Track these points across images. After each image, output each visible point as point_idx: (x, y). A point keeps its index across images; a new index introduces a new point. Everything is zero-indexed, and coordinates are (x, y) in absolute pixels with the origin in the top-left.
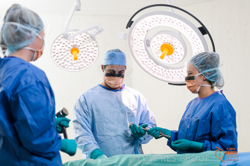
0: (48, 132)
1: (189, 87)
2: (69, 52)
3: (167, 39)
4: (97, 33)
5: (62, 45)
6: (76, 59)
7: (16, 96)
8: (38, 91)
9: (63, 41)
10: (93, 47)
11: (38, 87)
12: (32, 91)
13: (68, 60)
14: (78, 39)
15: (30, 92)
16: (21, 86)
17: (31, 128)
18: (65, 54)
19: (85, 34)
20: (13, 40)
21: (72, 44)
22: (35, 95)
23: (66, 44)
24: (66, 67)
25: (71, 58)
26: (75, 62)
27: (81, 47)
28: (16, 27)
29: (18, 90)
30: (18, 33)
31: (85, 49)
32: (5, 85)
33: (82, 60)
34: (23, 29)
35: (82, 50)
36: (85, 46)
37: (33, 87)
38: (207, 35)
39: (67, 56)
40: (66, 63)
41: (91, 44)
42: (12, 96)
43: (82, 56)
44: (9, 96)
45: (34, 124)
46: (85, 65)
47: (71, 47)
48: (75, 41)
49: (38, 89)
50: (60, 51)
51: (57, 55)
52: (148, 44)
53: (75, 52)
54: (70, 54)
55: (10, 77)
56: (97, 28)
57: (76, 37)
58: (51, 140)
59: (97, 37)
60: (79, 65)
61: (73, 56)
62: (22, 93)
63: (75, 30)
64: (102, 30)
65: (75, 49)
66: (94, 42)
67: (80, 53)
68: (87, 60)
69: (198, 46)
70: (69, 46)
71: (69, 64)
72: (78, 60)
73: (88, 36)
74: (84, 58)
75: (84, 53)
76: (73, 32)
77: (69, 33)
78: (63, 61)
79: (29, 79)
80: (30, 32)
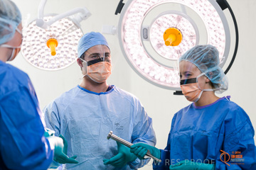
2: (45, 44)
4: (82, 19)
5: (35, 34)
6: (53, 54)
9: (37, 29)
10: (77, 38)
13: (42, 55)
14: (57, 28)
18: (39, 47)
19: (67, 20)
21: (48, 33)
23: (41, 33)
24: (41, 64)
25: (47, 53)
26: (52, 57)
27: (61, 37)
31: (67, 41)
33: (62, 55)
35: (61, 42)
36: (66, 36)
38: (227, 9)
39: (42, 50)
40: (40, 60)
41: (74, 33)
43: (62, 49)
46: (67, 62)
47: (48, 38)
48: (53, 29)
50: (32, 43)
51: (28, 49)
53: (52, 45)
54: (46, 47)
56: (82, 11)
57: (54, 25)
59: (83, 24)
60: (58, 61)
61: (50, 49)
63: (53, 15)
64: (89, 14)
65: (52, 41)
66: (79, 30)
67: (59, 45)
68: (69, 55)
70: (44, 36)
71: (45, 61)
72: (56, 56)
73: (71, 22)
74: (65, 53)
75: (65, 45)
76: (50, 17)
77: (45, 18)
78: (35, 57)
79: (10, 84)
80: (8, 25)
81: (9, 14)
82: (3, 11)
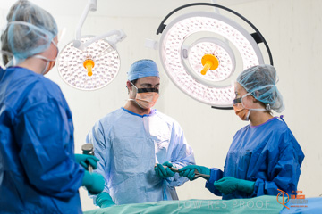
0: (64, 163)
1: (237, 113)
2: (81, 65)
3: (210, 48)
4: (118, 41)
5: (72, 55)
6: (90, 74)
7: (21, 117)
8: (50, 111)
9: (74, 50)
10: (113, 59)
11: (51, 106)
12: (42, 111)
13: (79, 75)
14: (93, 48)
15: (39, 113)
16: (27, 103)
17: (40, 159)
18: (76, 68)
19: (103, 42)
20: (23, 45)
21: (85, 54)
22: (46, 117)
23: (78, 54)
24: (78, 84)
25: (84, 73)
26: (89, 78)
27: (97, 58)
28: (28, 28)
29: (24, 110)
30: (31, 36)
31: (103, 62)
32: (8, 103)
33: (98, 76)
34: (36, 31)
35: (98, 62)
36: (102, 57)
37: (43, 106)
38: (263, 44)
39: (79, 71)
40: (77, 80)
41: (110, 54)
42: (16, 116)
43: (99, 70)
44: (12, 116)
45: (44, 153)
46: (103, 82)
47: (84, 59)
48: (89, 50)
49: (50, 108)
51: (65, 69)
52: (185, 54)
53: (89, 65)
54: (83, 68)
55: (15, 92)
56: (118, 33)
57: (91, 46)
58: (67, 173)
59: (119, 45)
60: (94, 82)
61: (86, 70)
62: (29, 114)
63: (90, 37)
64: (125, 36)
65: (89, 62)
66: (114, 52)
67: (96, 66)
68: (105, 76)
69: (251, 58)
70: (81, 57)
71: (81, 81)
72: (93, 76)
73: (106, 44)
74: (101, 74)
75: (101, 66)
76: (87, 39)
77: (82, 39)
78: (73, 77)
79: (39, 94)
80: (44, 35)
81: (45, 25)
82: (40, 20)
